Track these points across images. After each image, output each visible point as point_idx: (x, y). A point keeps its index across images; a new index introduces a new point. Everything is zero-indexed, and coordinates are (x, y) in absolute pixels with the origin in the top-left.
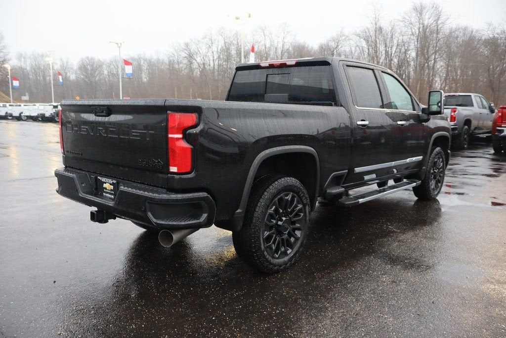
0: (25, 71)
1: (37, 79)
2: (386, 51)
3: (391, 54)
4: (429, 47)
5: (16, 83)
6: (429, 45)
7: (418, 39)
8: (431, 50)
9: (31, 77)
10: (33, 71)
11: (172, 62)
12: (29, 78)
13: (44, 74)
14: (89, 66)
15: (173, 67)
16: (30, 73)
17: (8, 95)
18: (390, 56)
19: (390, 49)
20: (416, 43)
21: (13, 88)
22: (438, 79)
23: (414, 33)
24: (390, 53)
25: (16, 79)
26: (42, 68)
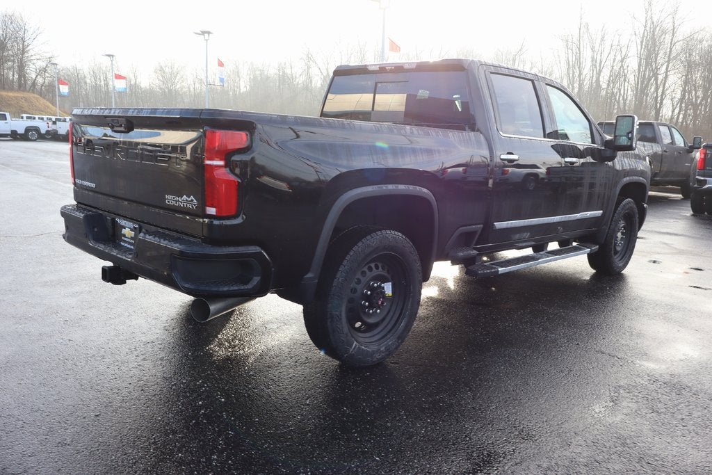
0: (81, 72)
1: (96, 84)
2: (593, 58)
3: (601, 62)
4: (658, 54)
5: (64, 89)
6: (658, 51)
7: (642, 42)
8: (661, 58)
9: (88, 81)
10: (92, 73)
11: (283, 65)
12: (86, 83)
13: (106, 78)
14: (167, 69)
15: (284, 72)
16: (88, 76)
17: (54, 104)
18: (598, 65)
19: (599, 55)
20: (639, 47)
21: (61, 96)
22: (667, 102)
23: (637, 33)
24: (598, 62)
25: (64, 83)
26: (104, 69)
